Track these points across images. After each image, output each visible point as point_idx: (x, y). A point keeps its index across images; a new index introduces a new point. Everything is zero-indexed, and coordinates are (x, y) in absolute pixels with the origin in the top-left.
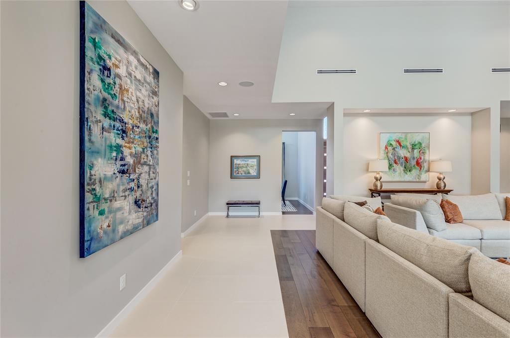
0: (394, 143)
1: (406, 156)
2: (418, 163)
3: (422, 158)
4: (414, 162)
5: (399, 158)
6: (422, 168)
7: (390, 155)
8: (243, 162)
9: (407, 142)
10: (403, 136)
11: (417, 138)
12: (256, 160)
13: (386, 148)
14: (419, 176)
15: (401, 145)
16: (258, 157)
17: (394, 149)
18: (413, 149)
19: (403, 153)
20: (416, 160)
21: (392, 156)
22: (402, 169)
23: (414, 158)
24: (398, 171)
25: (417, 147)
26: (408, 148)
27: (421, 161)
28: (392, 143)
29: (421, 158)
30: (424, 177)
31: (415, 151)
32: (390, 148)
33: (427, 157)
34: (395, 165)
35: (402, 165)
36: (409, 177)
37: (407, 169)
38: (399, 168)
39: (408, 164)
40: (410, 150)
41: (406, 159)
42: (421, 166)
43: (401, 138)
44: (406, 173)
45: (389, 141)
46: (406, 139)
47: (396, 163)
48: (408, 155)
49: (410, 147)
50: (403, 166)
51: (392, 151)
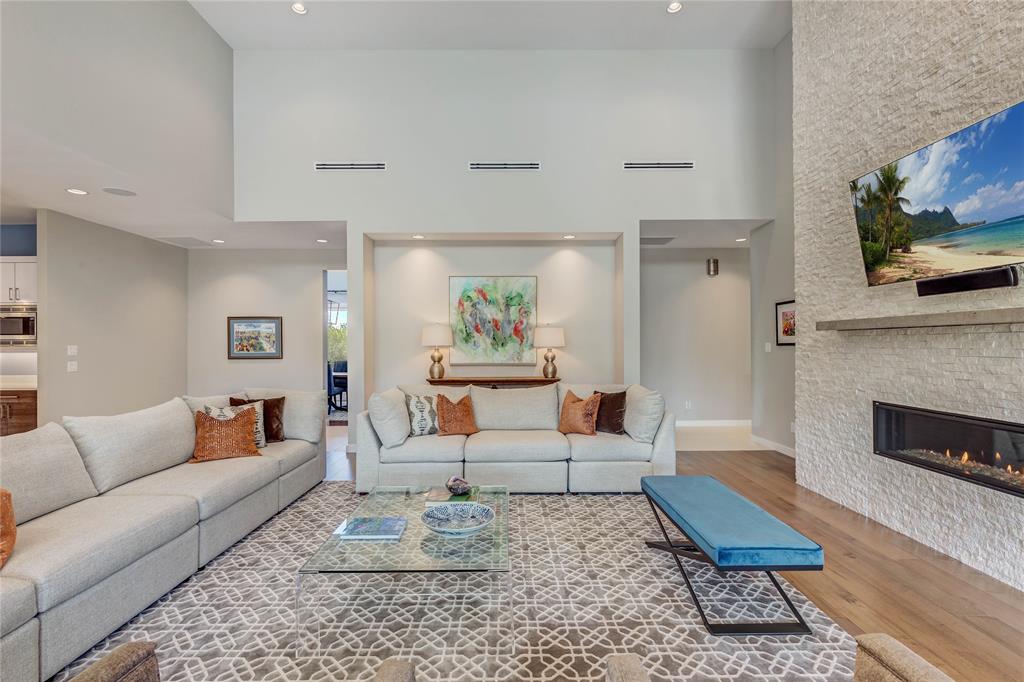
0: (474, 295)
1: (496, 318)
2: (517, 331)
3: (525, 321)
4: (509, 330)
5: (484, 322)
6: (525, 340)
7: (467, 316)
8: (251, 329)
9: (497, 292)
10: (490, 282)
11: (515, 286)
12: (273, 325)
13: (461, 303)
14: (519, 354)
15: (485, 299)
16: (279, 321)
17: (474, 306)
18: (508, 306)
19: (490, 313)
20: (513, 326)
21: (470, 319)
22: (489, 341)
23: (509, 322)
24: (483, 346)
25: (514, 302)
26: (498, 305)
27: (523, 326)
28: (470, 294)
29: (522, 322)
30: (528, 356)
31: (512, 309)
32: (467, 304)
33: (532, 320)
34: (476, 334)
35: (488, 334)
36: (501, 356)
37: (498, 342)
38: (483, 341)
39: (500, 333)
40: (503, 308)
41: (496, 323)
42: (522, 336)
43: (488, 285)
44: (497, 350)
45: (464, 292)
46: (495, 288)
47: (478, 331)
48: (500, 317)
49: (502, 301)
50: (491, 336)
51: (471, 309)
